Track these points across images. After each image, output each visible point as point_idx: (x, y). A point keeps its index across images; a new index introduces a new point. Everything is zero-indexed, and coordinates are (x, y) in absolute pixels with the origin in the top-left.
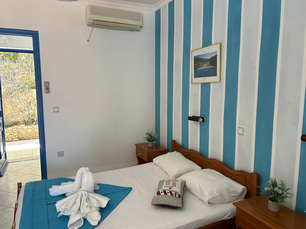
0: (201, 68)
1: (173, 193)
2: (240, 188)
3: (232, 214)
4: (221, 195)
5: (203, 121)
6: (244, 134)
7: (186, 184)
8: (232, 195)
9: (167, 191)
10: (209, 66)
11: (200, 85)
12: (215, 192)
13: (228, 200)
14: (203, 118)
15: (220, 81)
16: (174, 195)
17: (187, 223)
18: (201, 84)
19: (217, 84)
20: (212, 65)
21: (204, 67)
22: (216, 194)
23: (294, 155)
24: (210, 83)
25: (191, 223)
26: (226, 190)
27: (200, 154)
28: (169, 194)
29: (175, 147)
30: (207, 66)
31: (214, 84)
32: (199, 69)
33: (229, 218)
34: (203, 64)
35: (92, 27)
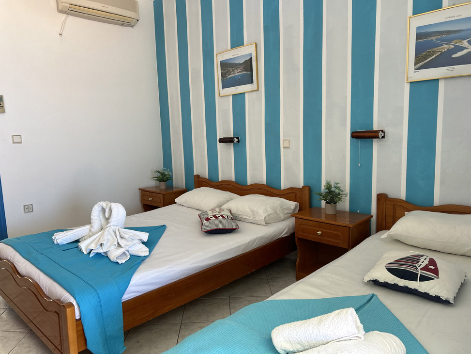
0: (231, 76)
1: (225, 216)
2: (292, 205)
3: (289, 230)
4: (276, 212)
5: (238, 141)
6: (290, 147)
7: (232, 211)
8: (286, 212)
9: (217, 216)
10: (242, 71)
11: (231, 97)
12: (269, 210)
13: (282, 218)
14: (238, 138)
15: (258, 90)
16: (227, 218)
17: (248, 241)
18: (233, 95)
19: (254, 94)
20: (246, 71)
21: (235, 73)
22: (270, 211)
23: (344, 157)
24: (244, 93)
25: (252, 241)
26: (279, 208)
27: (236, 183)
28: (221, 217)
29: (199, 182)
30: (240, 72)
31: (250, 93)
32: (228, 77)
33: (286, 235)
34: (233, 70)
35: (66, 15)
